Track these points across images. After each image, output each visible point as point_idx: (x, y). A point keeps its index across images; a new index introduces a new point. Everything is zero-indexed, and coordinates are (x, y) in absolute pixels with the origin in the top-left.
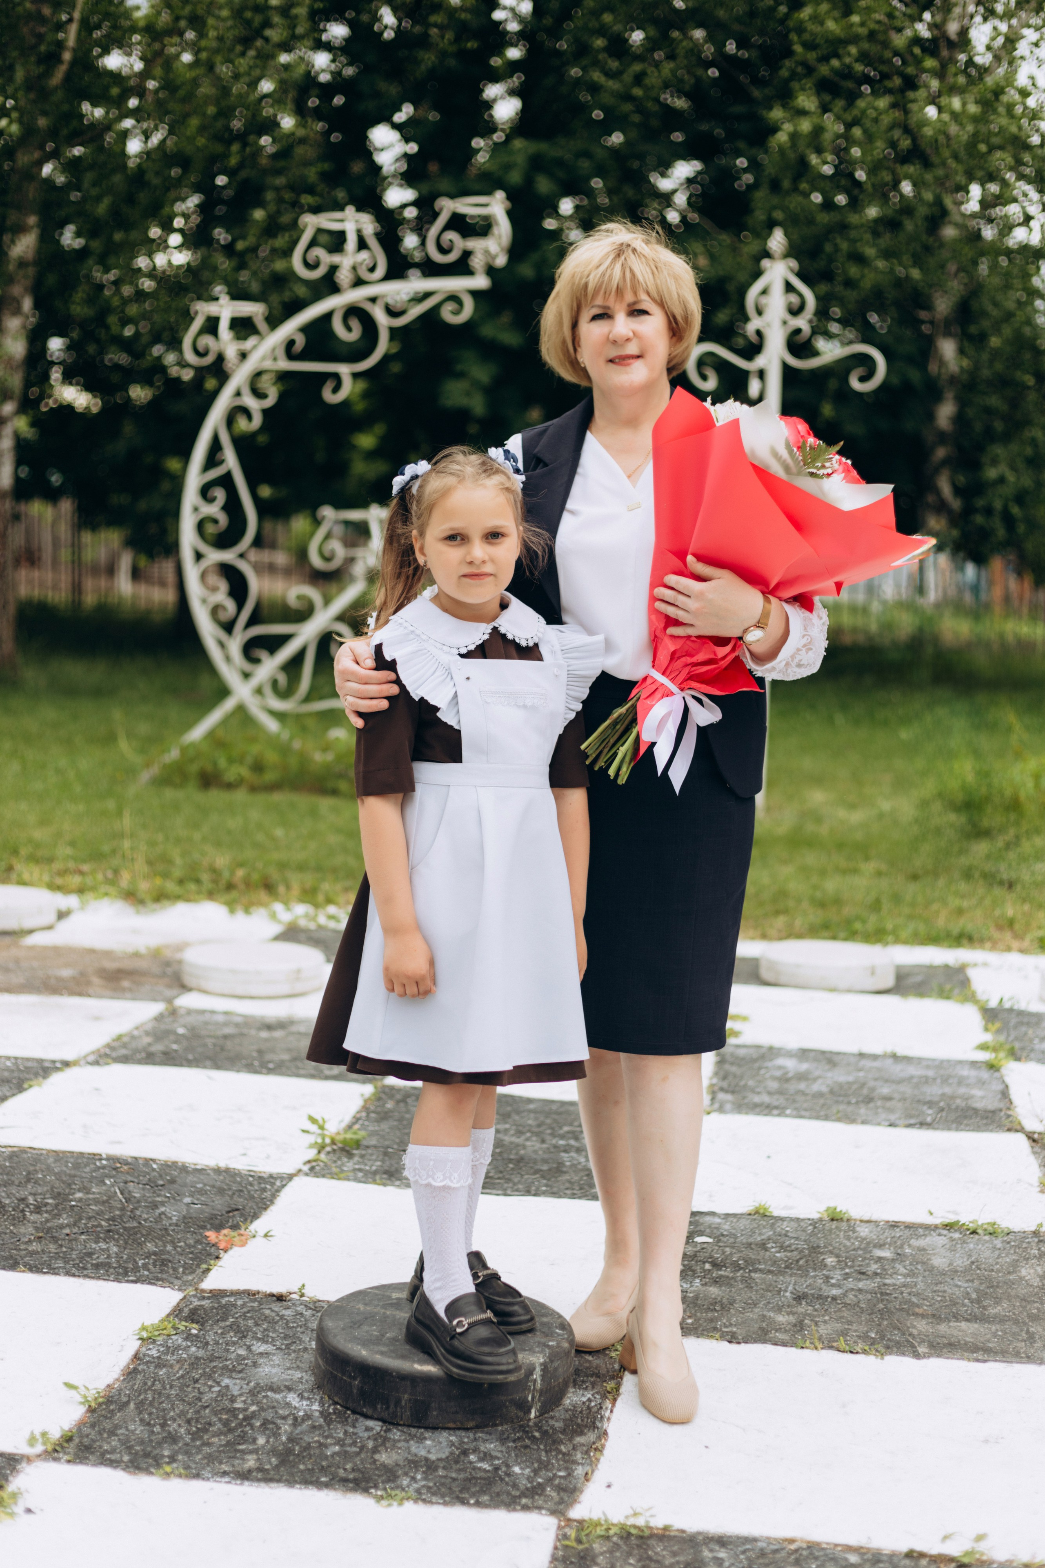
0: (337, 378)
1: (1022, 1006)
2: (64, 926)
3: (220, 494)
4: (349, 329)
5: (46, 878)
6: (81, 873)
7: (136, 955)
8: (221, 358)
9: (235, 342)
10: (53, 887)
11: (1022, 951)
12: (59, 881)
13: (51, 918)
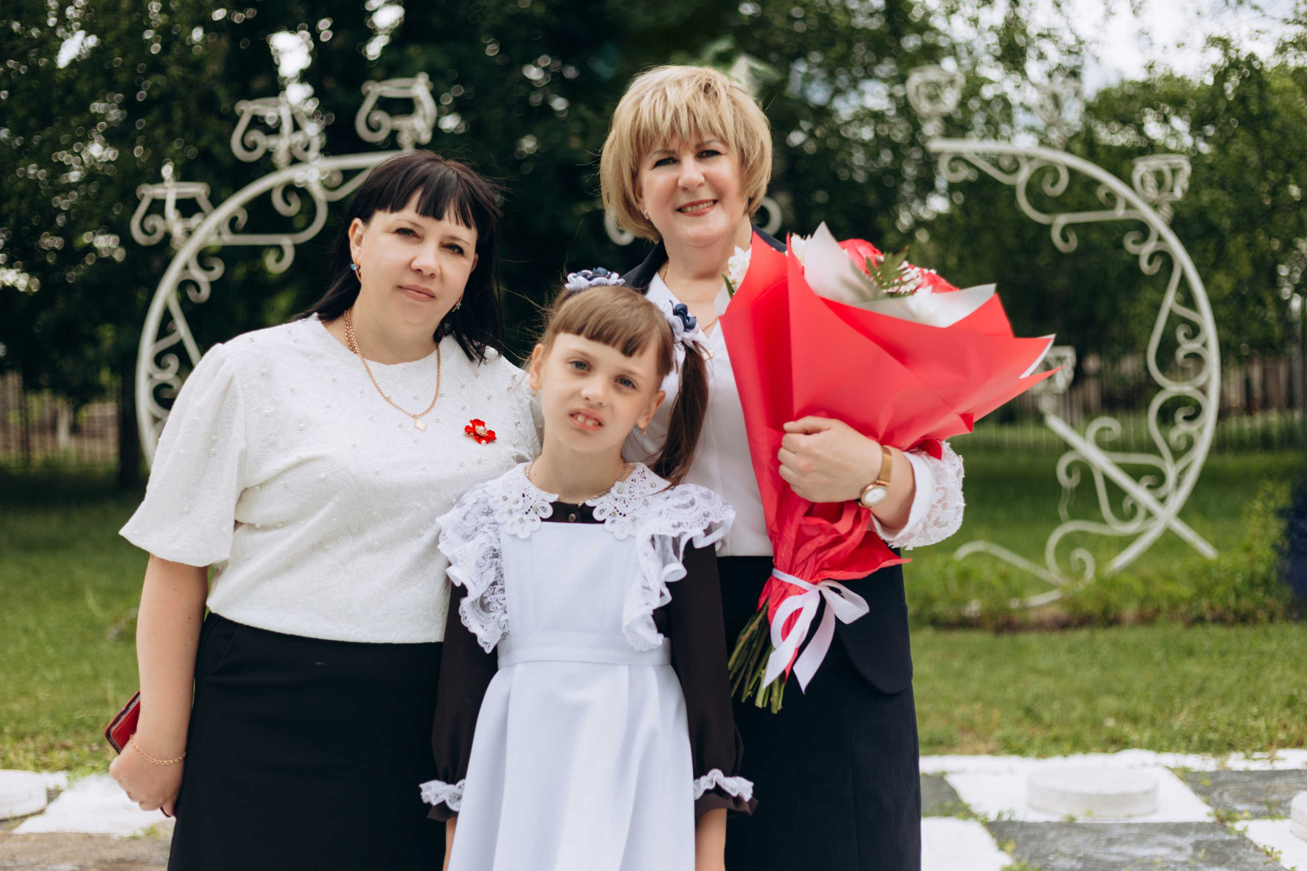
0: (279, 249)
1: (1019, 817)
2: (53, 808)
3: (173, 362)
4: (288, 203)
5: (31, 756)
6: (66, 748)
7: (134, 838)
8: (168, 236)
9: (182, 220)
10: (40, 766)
11: (992, 752)
12: (45, 759)
13: (40, 801)
